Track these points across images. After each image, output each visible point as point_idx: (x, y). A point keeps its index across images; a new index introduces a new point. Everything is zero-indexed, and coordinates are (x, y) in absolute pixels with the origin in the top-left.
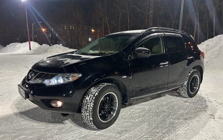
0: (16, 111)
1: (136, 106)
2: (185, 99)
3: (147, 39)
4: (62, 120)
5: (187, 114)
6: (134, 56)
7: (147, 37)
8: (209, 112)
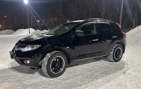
0: (10, 67)
1: (79, 66)
2: (112, 63)
3: (84, 25)
4: (34, 72)
5: (109, 71)
6: (74, 35)
7: (85, 24)
8: (123, 70)
